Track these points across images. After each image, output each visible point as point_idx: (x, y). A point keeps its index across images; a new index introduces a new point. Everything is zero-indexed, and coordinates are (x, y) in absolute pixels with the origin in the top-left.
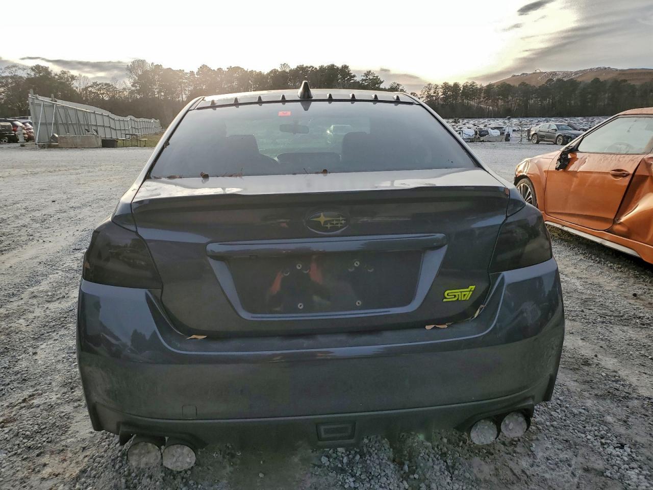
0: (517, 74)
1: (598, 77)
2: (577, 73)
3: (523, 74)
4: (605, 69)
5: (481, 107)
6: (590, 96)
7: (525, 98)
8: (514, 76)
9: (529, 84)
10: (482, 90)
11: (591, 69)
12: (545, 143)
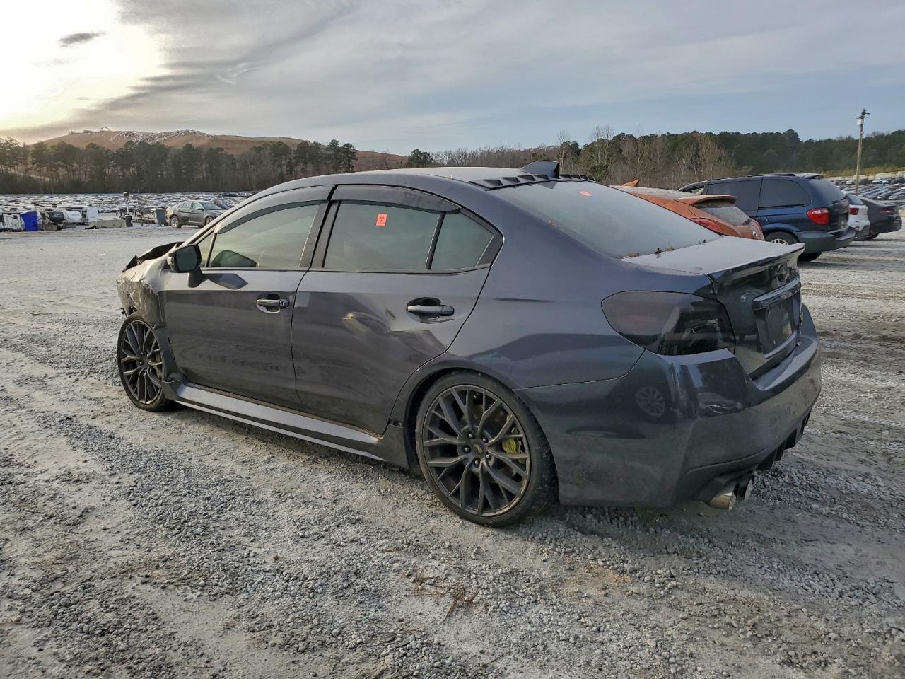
0: (77, 132)
1: (190, 143)
2: (161, 136)
3: (87, 132)
4: (195, 133)
5: (30, 177)
6: (184, 166)
7: (99, 166)
8: (73, 133)
9: (100, 146)
10: (29, 151)
11: (178, 132)
12: (192, 226)
